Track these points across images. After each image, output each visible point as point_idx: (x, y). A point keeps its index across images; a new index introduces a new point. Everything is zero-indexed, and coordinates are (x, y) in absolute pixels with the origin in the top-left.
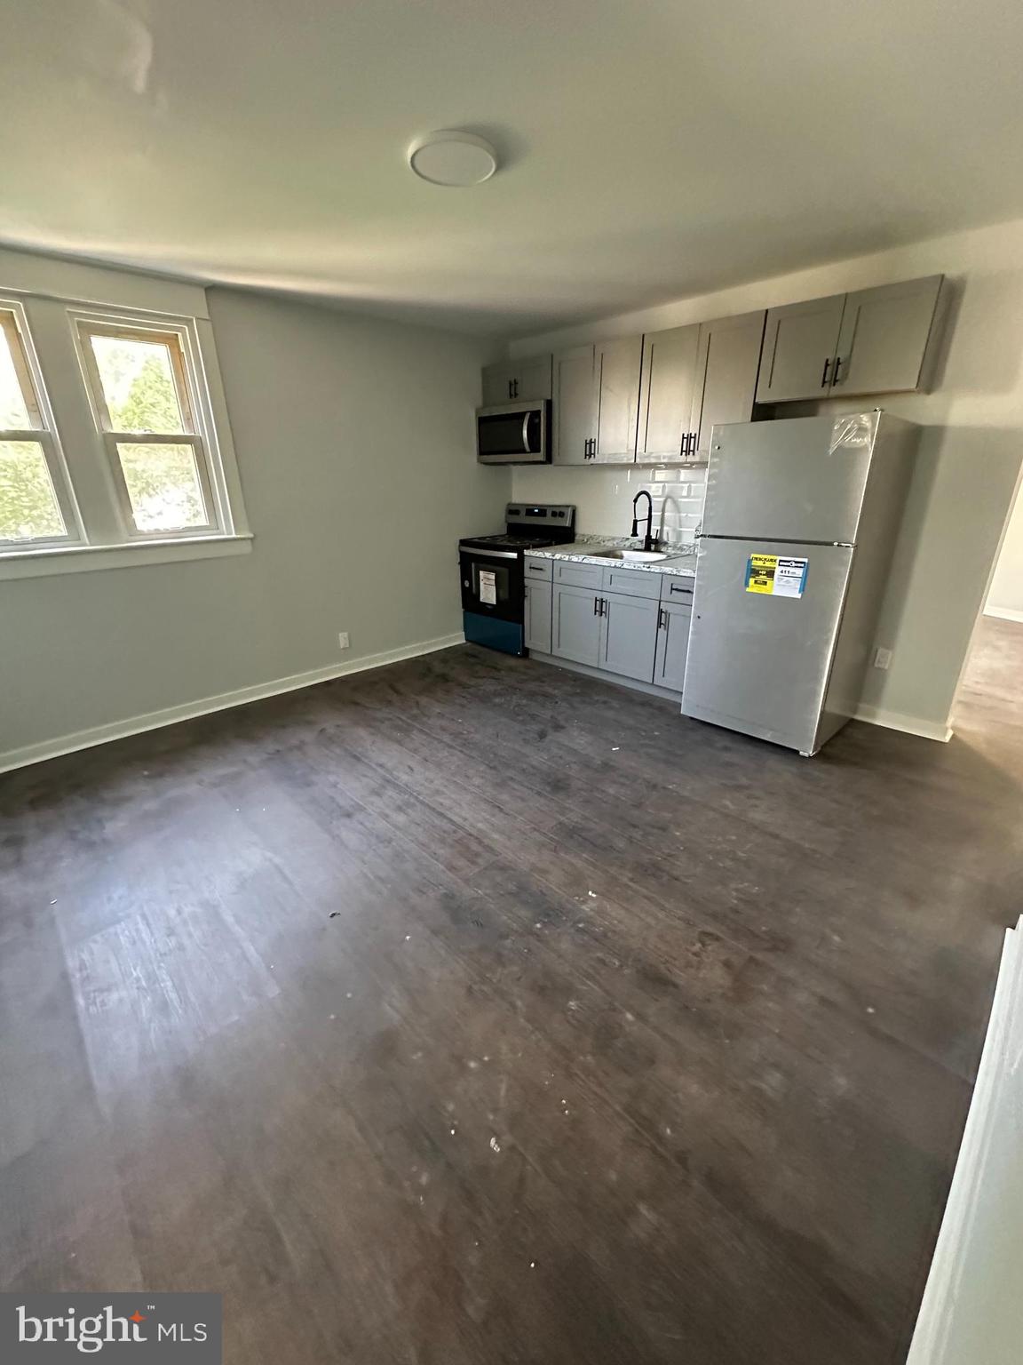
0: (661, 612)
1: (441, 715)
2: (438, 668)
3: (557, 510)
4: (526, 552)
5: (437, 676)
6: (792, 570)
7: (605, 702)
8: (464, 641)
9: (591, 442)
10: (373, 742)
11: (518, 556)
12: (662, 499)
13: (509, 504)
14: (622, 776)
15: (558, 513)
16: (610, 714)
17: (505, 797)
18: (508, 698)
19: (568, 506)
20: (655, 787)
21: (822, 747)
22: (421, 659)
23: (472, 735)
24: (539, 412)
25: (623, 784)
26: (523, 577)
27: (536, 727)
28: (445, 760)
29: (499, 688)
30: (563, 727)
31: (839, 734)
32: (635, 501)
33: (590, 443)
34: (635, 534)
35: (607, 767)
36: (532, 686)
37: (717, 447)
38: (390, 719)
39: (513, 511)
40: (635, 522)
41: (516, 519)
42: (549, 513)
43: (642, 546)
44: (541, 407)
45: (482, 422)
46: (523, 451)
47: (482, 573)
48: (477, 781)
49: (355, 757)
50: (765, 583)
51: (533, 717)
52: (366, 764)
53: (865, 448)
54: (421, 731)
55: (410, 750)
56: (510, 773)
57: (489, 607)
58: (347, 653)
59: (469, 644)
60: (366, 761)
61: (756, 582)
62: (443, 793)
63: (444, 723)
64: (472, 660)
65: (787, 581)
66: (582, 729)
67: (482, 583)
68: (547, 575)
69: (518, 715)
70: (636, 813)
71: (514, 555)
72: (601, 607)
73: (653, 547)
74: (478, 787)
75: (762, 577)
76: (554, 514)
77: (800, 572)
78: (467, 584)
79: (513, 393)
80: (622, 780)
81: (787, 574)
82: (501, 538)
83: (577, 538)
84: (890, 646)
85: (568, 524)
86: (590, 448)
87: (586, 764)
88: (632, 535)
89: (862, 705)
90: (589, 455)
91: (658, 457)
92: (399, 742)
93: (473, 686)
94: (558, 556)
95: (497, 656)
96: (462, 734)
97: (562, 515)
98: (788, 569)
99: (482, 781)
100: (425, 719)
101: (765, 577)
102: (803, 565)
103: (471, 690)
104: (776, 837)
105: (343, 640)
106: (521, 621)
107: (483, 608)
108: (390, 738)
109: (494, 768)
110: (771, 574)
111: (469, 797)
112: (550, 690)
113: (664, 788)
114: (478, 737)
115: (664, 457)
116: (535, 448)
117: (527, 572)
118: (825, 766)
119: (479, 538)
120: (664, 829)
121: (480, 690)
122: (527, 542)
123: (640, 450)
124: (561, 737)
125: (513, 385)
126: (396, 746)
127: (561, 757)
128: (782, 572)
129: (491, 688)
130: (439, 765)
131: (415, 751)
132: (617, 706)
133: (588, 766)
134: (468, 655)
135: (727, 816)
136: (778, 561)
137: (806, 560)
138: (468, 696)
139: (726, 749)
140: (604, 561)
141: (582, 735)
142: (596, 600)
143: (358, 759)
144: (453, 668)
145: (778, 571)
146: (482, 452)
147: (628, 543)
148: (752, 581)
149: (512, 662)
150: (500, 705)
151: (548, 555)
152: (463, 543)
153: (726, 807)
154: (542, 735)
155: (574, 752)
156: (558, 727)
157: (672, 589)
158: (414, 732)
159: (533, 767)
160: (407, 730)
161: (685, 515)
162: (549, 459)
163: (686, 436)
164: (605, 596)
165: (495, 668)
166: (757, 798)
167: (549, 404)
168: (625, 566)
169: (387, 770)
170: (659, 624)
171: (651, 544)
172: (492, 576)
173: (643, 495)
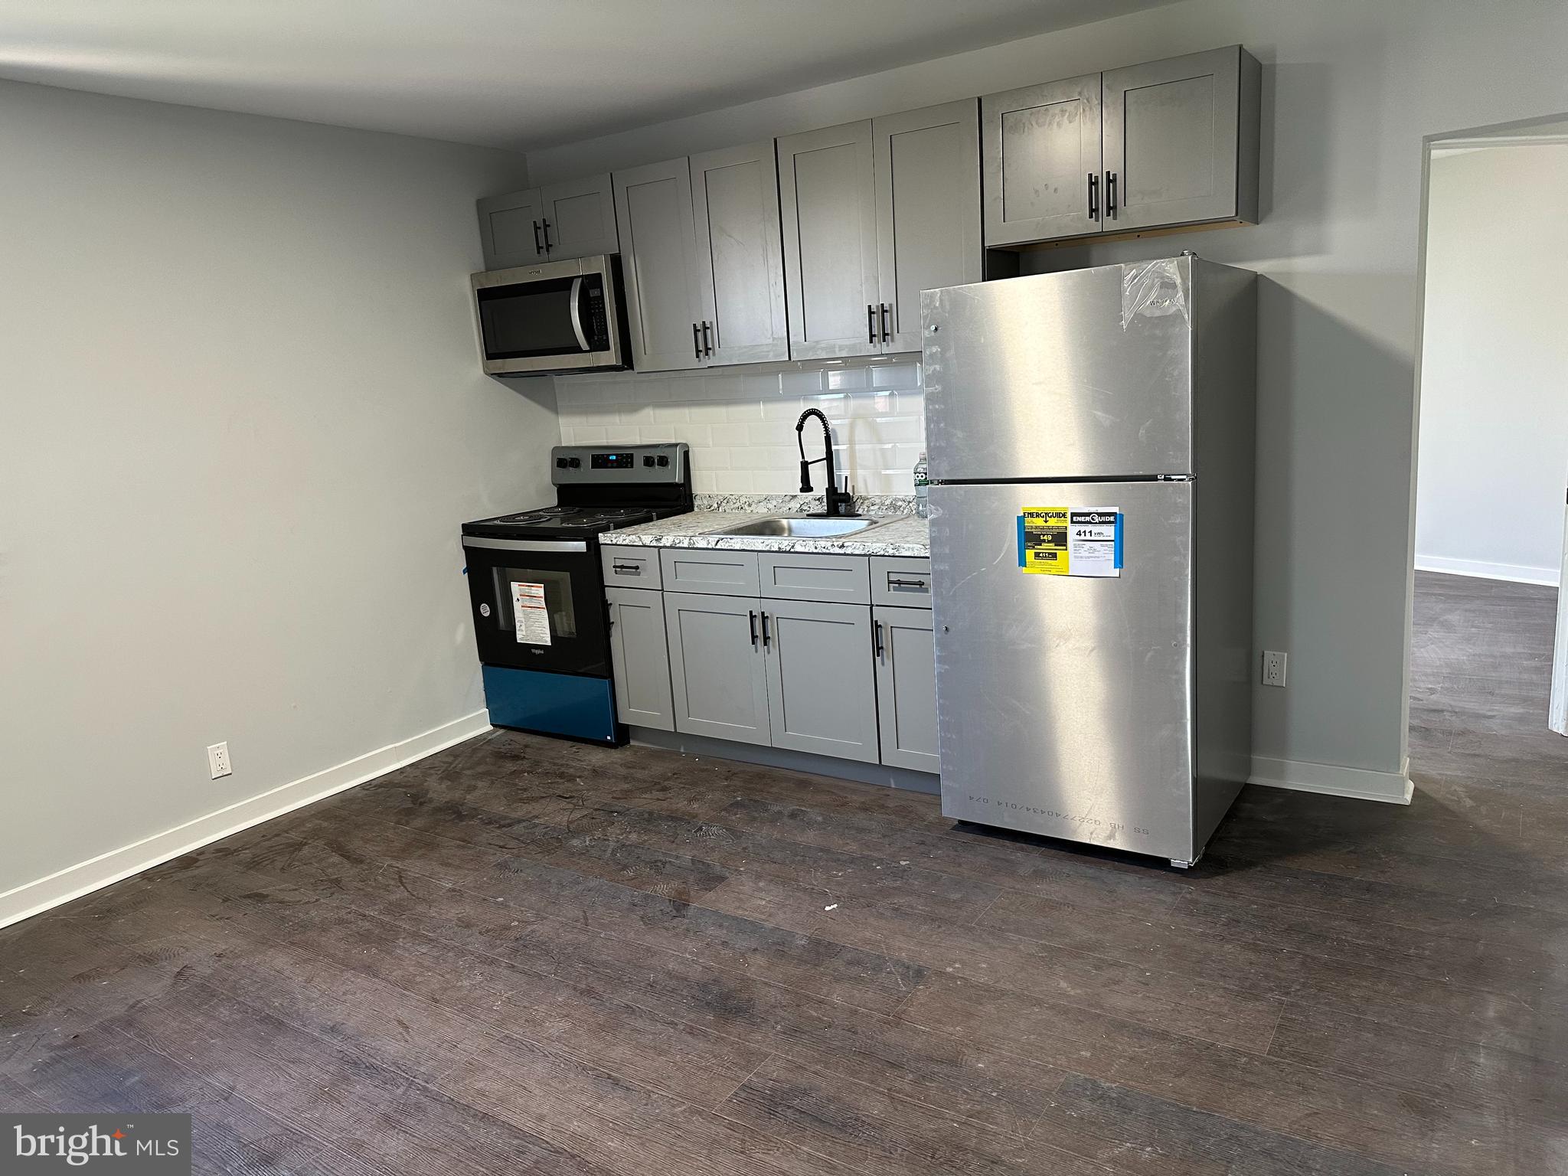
0: (876, 627)
1: (456, 895)
2: (439, 791)
3: (655, 454)
4: (603, 538)
5: (438, 810)
6: (1096, 529)
7: (793, 815)
8: (490, 728)
9: (705, 328)
10: (309, 981)
11: (588, 546)
12: (847, 421)
13: (555, 448)
14: (850, 963)
15: (657, 457)
16: (810, 837)
17: (621, 1052)
18: (598, 834)
19: (676, 445)
20: (919, 973)
21: (1208, 846)
22: (399, 778)
23: (530, 928)
24: (599, 275)
25: (858, 980)
26: (602, 587)
27: (663, 889)
28: (478, 993)
29: (577, 815)
30: (721, 879)
31: (1231, 815)
32: (800, 428)
33: (702, 331)
34: (806, 487)
35: (821, 950)
36: (645, 802)
37: (933, 328)
38: (341, 922)
39: (565, 460)
40: (805, 466)
41: (572, 477)
42: (638, 461)
43: (823, 508)
44: (600, 266)
45: (485, 296)
46: (577, 349)
47: (515, 587)
48: (557, 1027)
49: (267, 1019)
50: (1054, 556)
51: (657, 866)
52: (296, 1031)
53: (1178, 316)
54: (415, 935)
55: (395, 984)
56: (627, 997)
57: (538, 652)
58: (228, 785)
59: (501, 731)
60: (296, 1024)
61: (1037, 555)
62: (485, 1068)
63: (468, 910)
64: (510, 766)
65: (1092, 550)
66: (759, 877)
67: (517, 606)
68: (649, 577)
69: (625, 867)
70: (893, 1036)
71: (580, 546)
72: (761, 629)
73: (842, 508)
74: (559, 1039)
75: (1045, 546)
76: (649, 462)
77: (1109, 531)
78: (485, 609)
79: (542, 243)
80: (854, 971)
81: (1088, 537)
82: (548, 516)
83: (697, 503)
84: (1283, 643)
85: (678, 478)
86: (703, 338)
87: (779, 947)
88: (802, 490)
89: (1258, 758)
90: (704, 349)
91: (832, 348)
92: (370, 970)
93: (519, 821)
94: (667, 541)
95: (565, 748)
96: (508, 928)
97: (663, 461)
98: (1088, 528)
99: (565, 1025)
100: (420, 908)
101: (1052, 546)
102: (1112, 519)
103: (518, 829)
104: (1164, 1036)
105: (219, 757)
106: (607, 672)
107: (527, 657)
108: (346, 965)
109: (589, 992)
110: (1060, 539)
111: (540, 1068)
112: (681, 805)
113: (941, 974)
114: (543, 930)
115: (841, 348)
116: (598, 343)
117: (610, 577)
118: (1219, 881)
119: (502, 519)
120: (954, 1062)
121: (536, 826)
122: (602, 518)
123: (797, 337)
124: (720, 900)
125: (542, 228)
126: (362, 980)
127: (724, 943)
128: (1079, 534)
129: (562, 819)
130: (467, 1007)
131: (407, 984)
132: (820, 819)
133: (782, 954)
134: (500, 756)
135: (1066, 1011)
136: (1069, 516)
137: (1116, 510)
138: (513, 844)
139: (1039, 875)
140: (758, 542)
141: (761, 890)
142: (752, 617)
143: (279, 1025)
144: (471, 789)
145: (1072, 531)
146: (490, 355)
147: (795, 505)
148: (1030, 554)
149: (597, 757)
150: (584, 853)
151: (647, 539)
152: (469, 529)
153: (1063, 994)
154: (680, 905)
155: (752, 927)
156: (712, 880)
157: (890, 582)
158: (400, 942)
159: (669, 974)
160: (383, 938)
161: (889, 446)
162: (627, 361)
163: (874, 309)
164: (768, 607)
165: (562, 775)
166: (1115, 964)
167: (616, 262)
168: (798, 548)
169: (347, 1038)
170: (878, 649)
171: (839, 504)
172: (539, 591)
173: (813, 418)
